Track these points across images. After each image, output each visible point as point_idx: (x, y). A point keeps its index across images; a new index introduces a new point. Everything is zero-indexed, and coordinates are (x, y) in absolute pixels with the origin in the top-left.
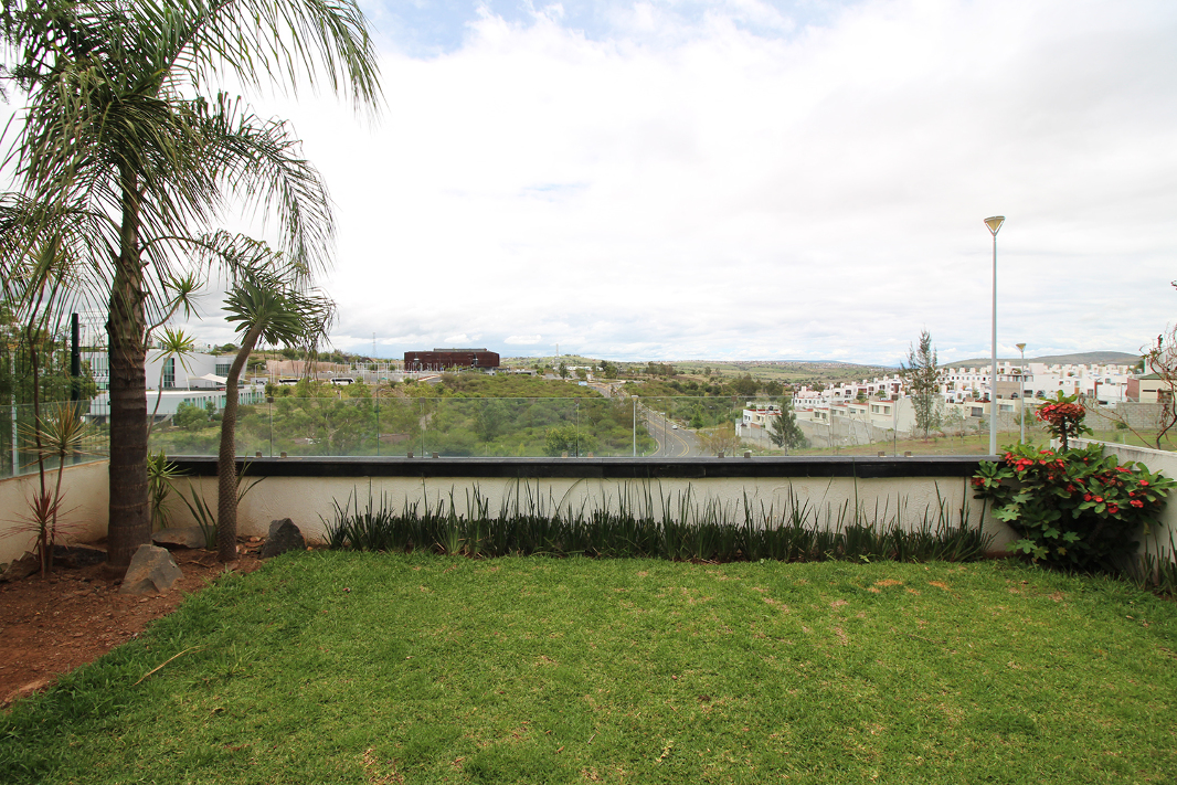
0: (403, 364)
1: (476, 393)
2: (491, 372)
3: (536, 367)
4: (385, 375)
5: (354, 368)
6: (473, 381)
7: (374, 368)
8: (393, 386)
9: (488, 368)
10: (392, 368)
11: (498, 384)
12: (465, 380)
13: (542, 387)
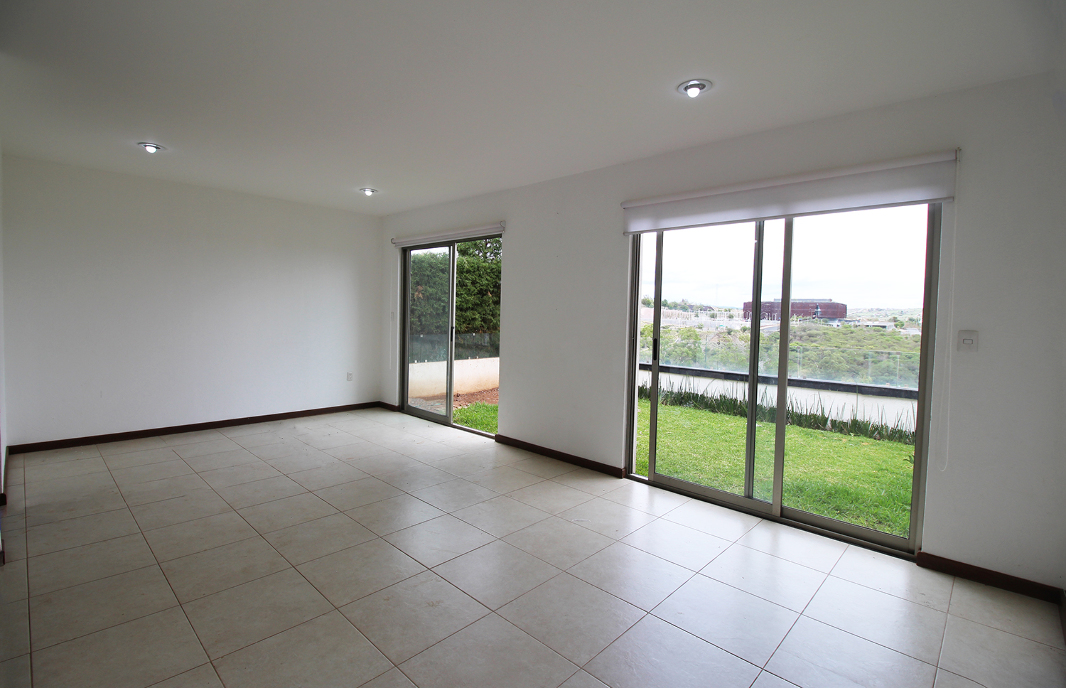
0: (742, 313)
1: (814, 344)
2: (835, 324)
3: (895, 320)
4: (723, 323)
5: (697, 316)
6: (814, 332)
7: (713, 316)
8: (729, 333)
9: (833, 319)
10: (731, 317)
11: (841, 335)
12: (804, 330)
13: (898, 341)
